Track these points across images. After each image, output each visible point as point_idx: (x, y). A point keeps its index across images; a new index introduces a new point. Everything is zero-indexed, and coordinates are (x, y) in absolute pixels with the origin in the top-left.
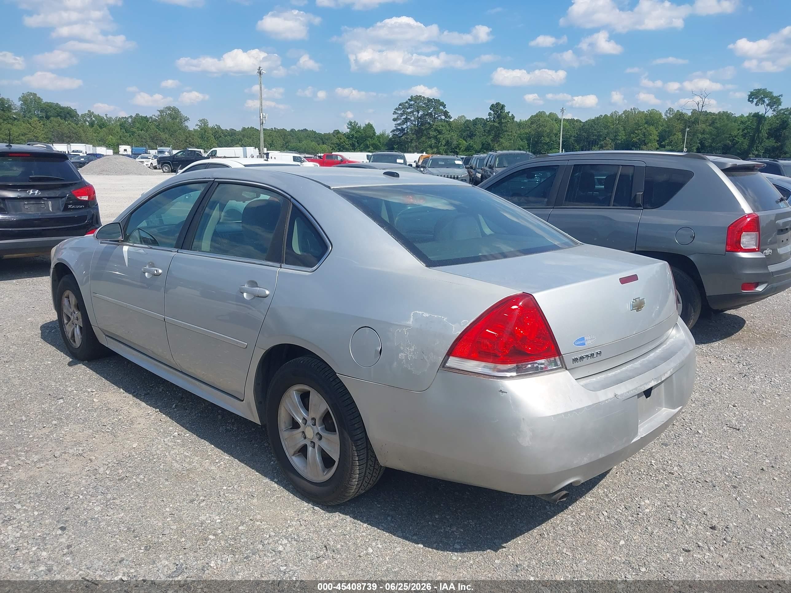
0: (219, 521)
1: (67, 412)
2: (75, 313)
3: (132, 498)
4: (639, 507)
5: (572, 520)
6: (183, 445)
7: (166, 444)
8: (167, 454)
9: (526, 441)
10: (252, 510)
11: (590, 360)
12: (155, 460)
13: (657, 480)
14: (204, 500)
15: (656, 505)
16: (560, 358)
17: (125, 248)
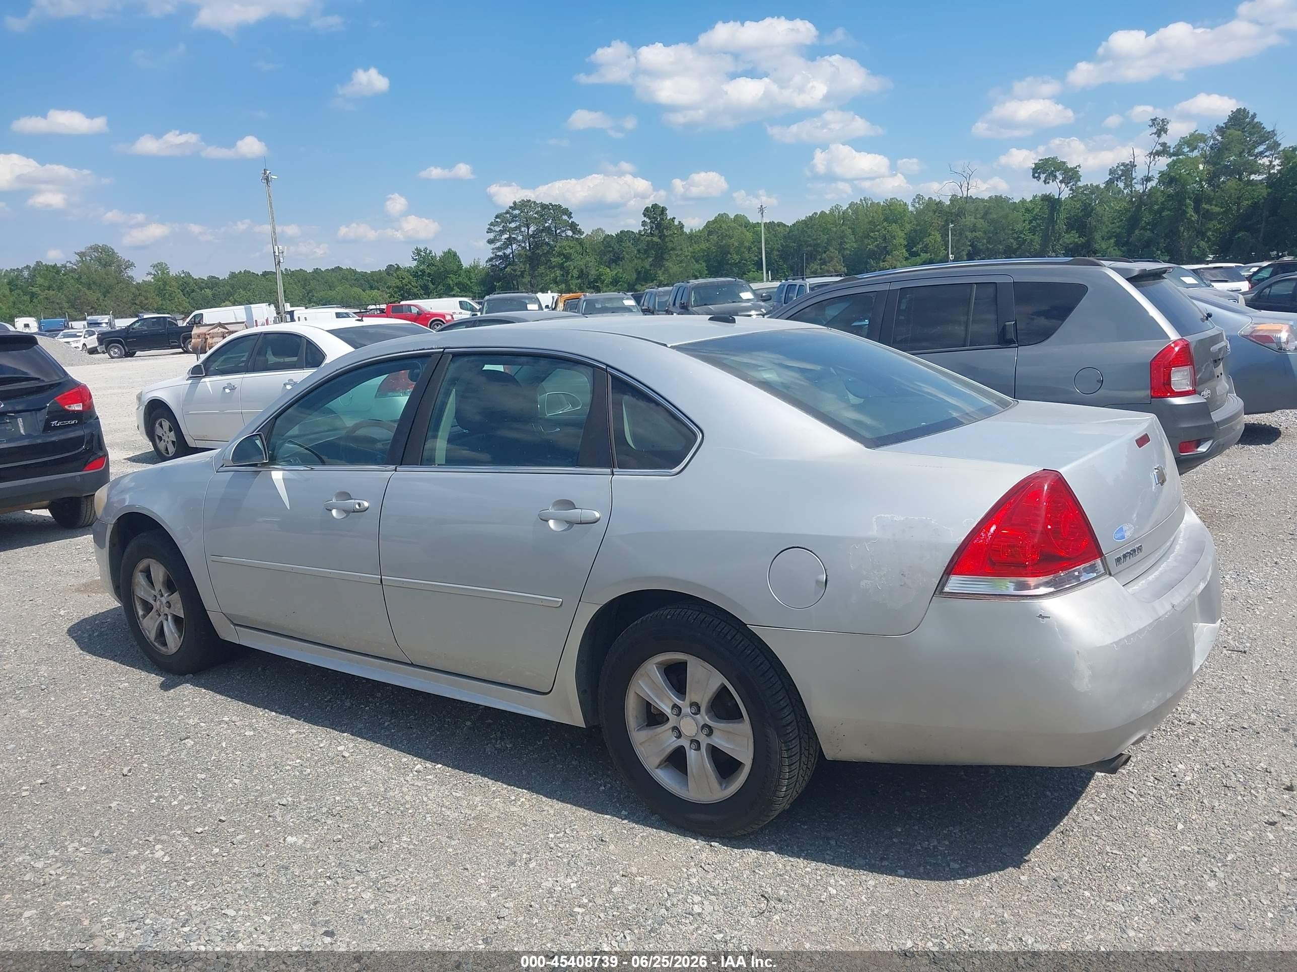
0: (574, 885)
1: (213, 758)
2: (162, 596)
3: (412, 873)
4: (1175, 776)
5: (1092, 805)
6: (442, 783)
7: (413, 785)
8: (425, 799)
9: (1084, 683)
10: (615, 862)
11: (1134, 559)
12: (410, 811)
13: (1177, 736)
14: (530, 860)
15: (1196, 769)
16: (1102, 561)
17: (277, 476)
